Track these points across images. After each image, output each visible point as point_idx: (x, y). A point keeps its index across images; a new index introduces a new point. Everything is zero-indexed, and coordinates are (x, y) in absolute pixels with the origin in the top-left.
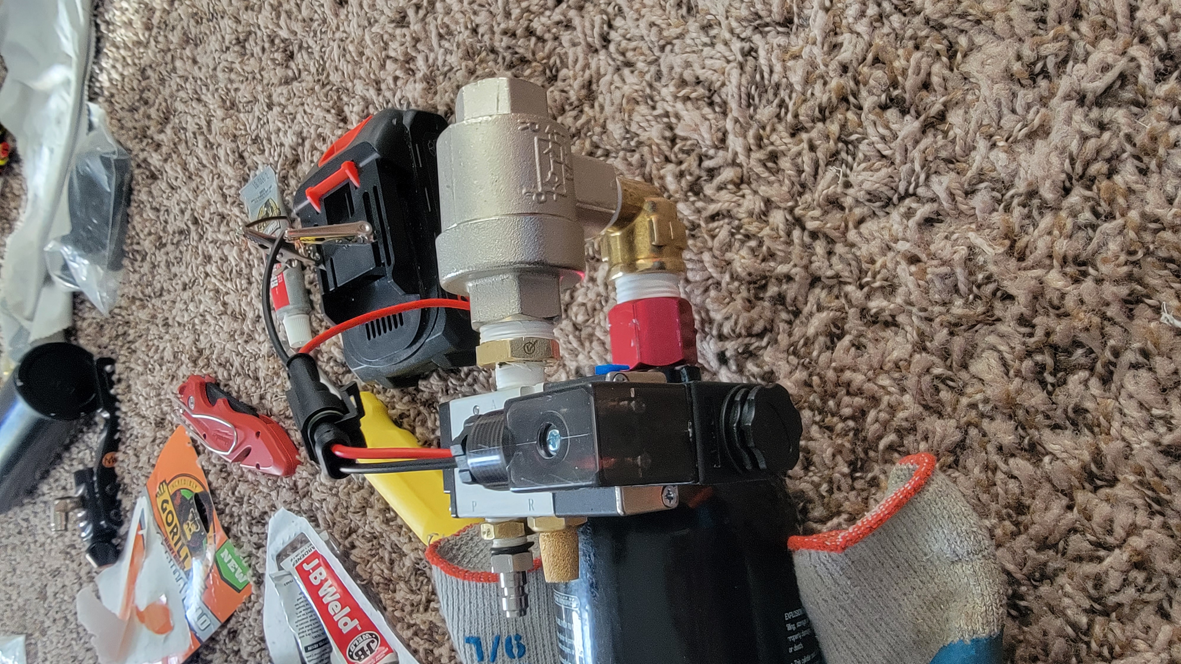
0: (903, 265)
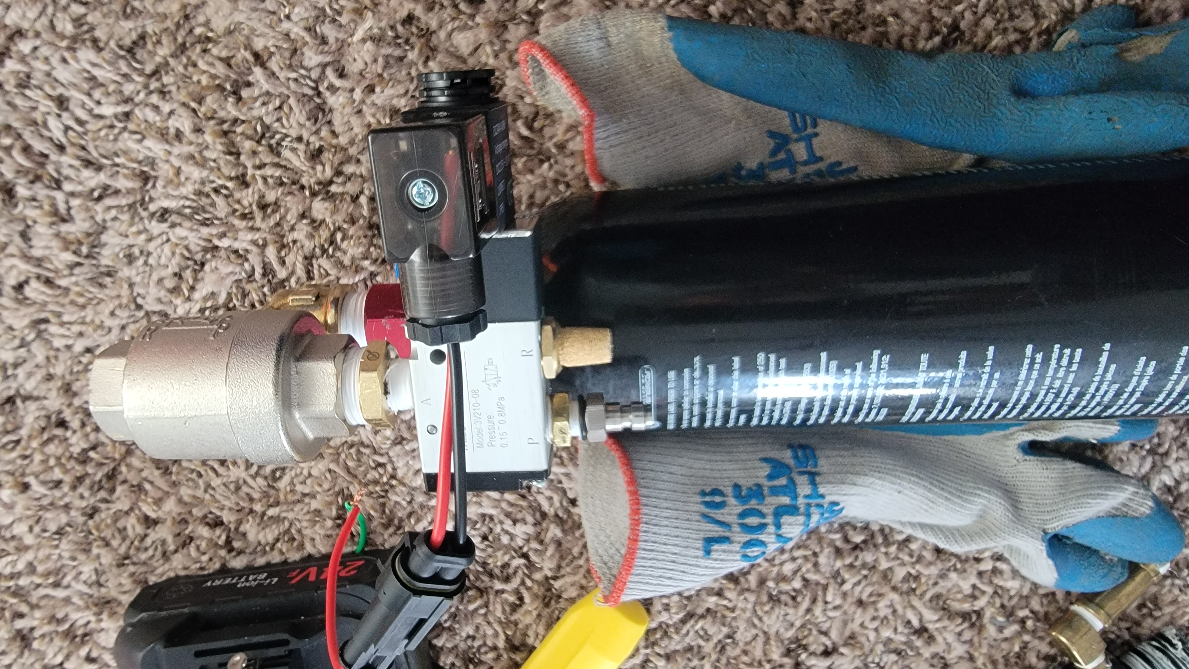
0: (374, 97)
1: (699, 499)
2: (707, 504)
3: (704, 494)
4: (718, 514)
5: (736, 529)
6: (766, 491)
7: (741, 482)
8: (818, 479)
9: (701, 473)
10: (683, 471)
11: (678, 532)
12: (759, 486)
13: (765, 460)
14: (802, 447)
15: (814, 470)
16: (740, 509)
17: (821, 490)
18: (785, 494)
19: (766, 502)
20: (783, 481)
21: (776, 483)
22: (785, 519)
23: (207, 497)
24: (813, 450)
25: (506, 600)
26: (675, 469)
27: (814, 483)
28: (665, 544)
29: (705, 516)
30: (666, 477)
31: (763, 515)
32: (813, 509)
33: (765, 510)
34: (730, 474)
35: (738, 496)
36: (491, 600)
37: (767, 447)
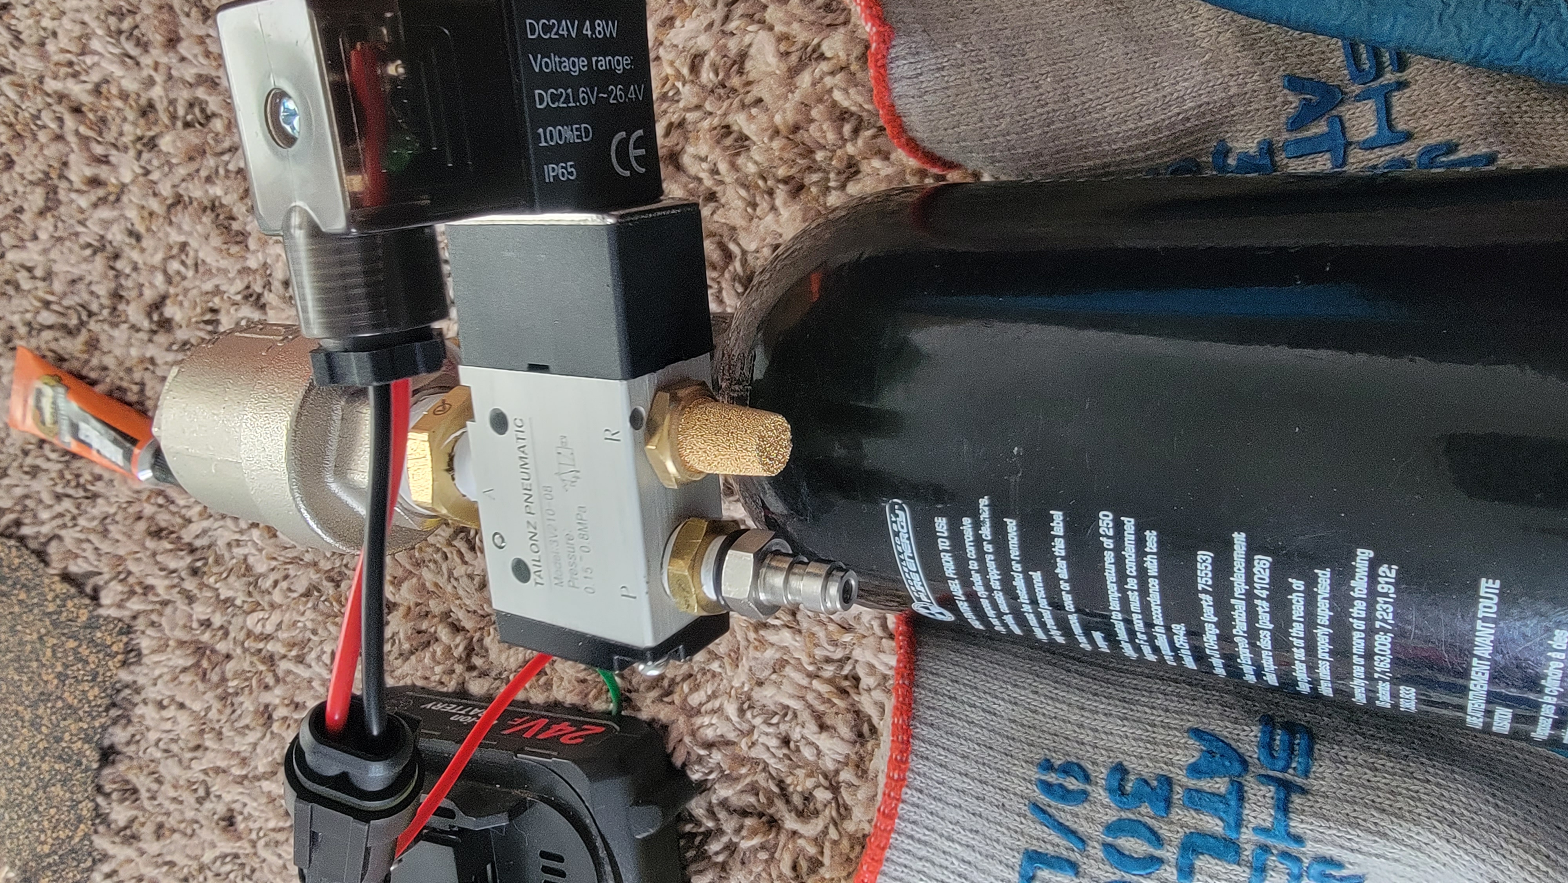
1: (1035, 774)
2: (1047, 787)
3: (1047, 766)
4: (1065, 813)
5: (1097, 851)
6: (1178, 794)
7: (1131, 764)
8: (1297, 800)
9: (1056, 726)
10: (1017, 713)
11: (978, 824)
12: (1168, 781)
13: (1197, 733)
14: (1291, 728)
15: (1299, 781)
16: (1112, 816)
17: (1297, 825)
18: (1215, 813)
19: (1174, 817)
20: (1221, 785)
21: (1205, 784)
22: (1203, 862)
23: (449, 589)
24: (1312, 737)
25: (802, 850)
26: (1001, 707)
27: (1284, 808)
28: (950, 839)
29: (1036, 807)
30: (976, 716)
31: (1157, 840)
32: (1272, 860)
33: (1164, 831)
34: (1115, 742)
35: (1118, 791)
36: (781, 844)
37: (1214, 710)
